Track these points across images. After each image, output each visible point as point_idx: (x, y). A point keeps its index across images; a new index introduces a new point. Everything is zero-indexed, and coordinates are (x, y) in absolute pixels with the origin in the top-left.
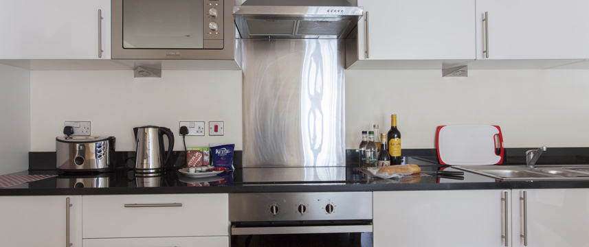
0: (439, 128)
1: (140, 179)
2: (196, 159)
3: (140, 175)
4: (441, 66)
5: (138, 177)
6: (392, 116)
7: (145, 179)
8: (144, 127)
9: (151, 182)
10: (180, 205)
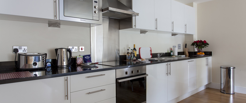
0: (140, 48)
1: (60, 70)
2: (80, 61)
3: (60, 68)
4: (140, 31)
5: (59, 69)
6: (134, 45)
7: (62, 70)
8: (61, 49)
9: (65, 71)
10: (104, 75)
